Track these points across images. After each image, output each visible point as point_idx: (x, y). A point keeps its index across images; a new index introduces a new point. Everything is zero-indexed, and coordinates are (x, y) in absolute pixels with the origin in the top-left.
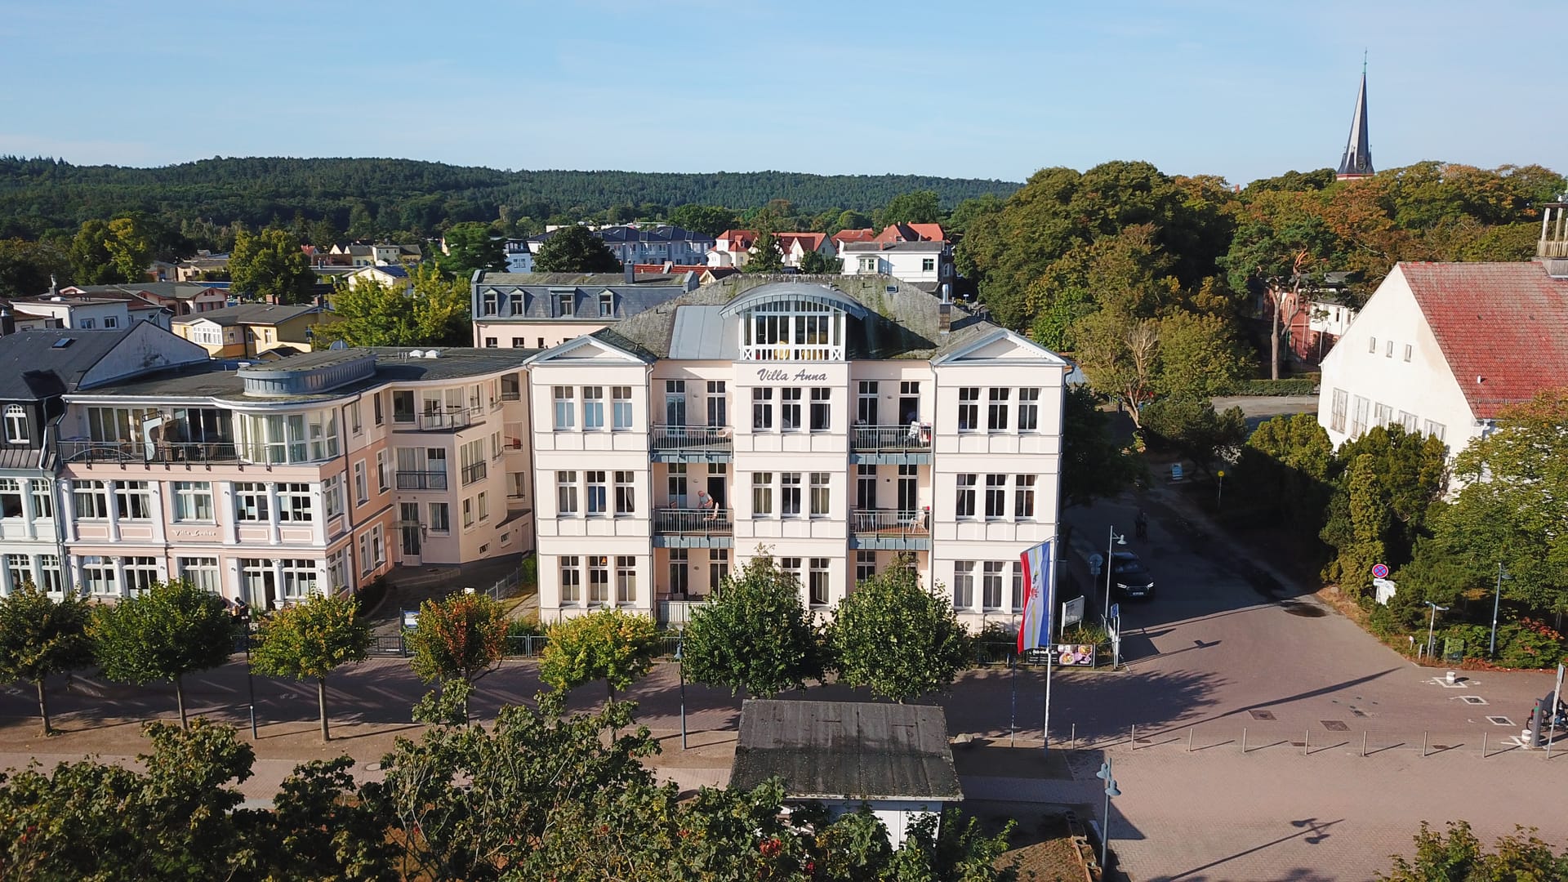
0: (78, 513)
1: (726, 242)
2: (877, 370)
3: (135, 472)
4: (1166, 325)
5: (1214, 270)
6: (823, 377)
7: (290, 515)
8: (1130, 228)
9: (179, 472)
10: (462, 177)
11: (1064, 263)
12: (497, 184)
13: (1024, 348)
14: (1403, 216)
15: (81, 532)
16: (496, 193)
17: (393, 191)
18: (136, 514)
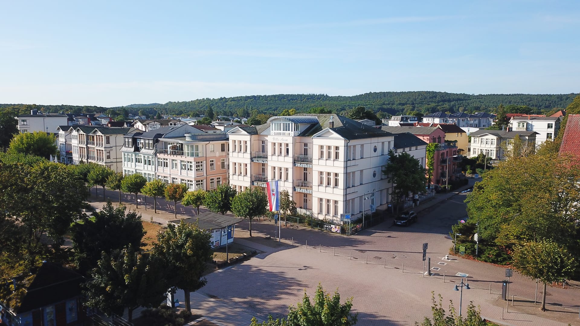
0: (158, 165)
2: (307, 140)
3: (166, 156)
6: (287, 140)
7: (190, 169)
9: (173, 157)
10: (452, 97)
12: (465, 100)
15: (158, 170)
16: (464, 103)
17: (424, 102)
18: (166, 167)
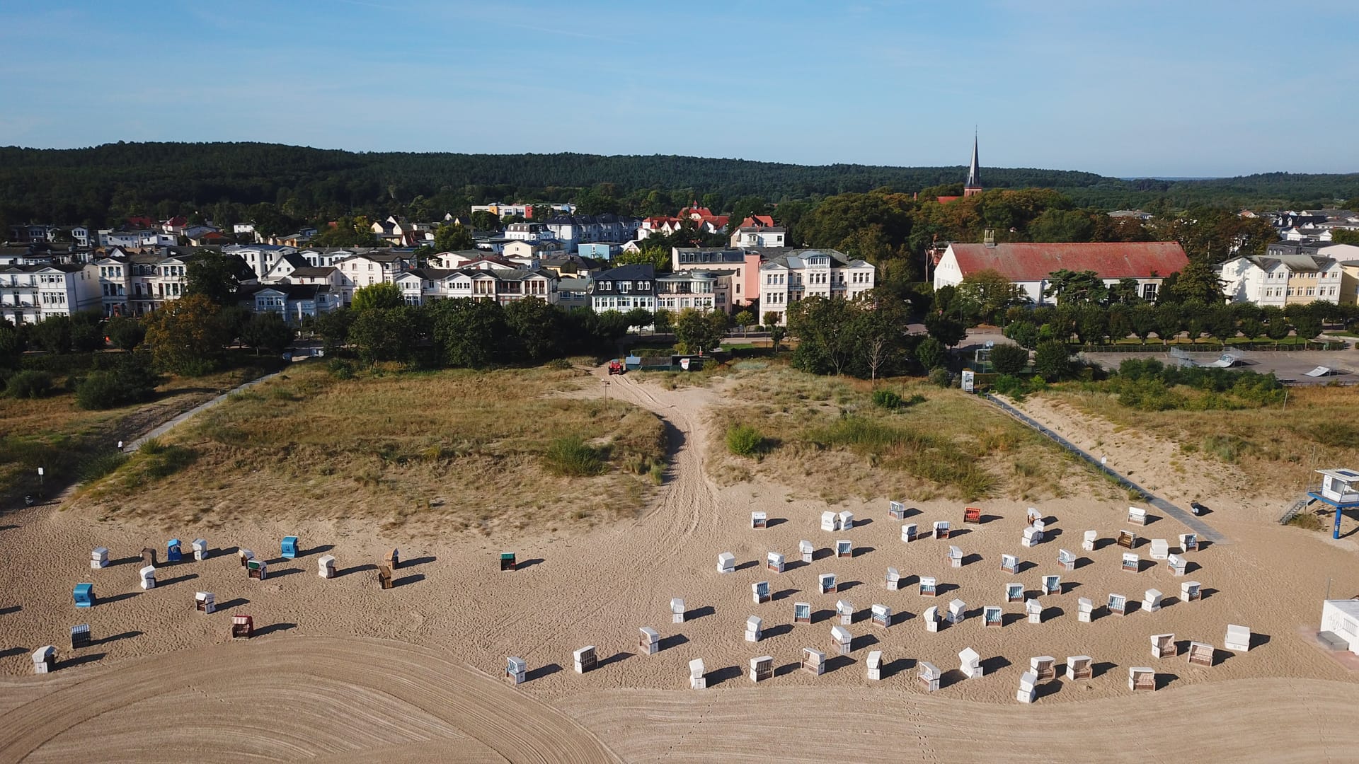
1: (649, 224)
2: (836, 270)
4: (890, 262)
5: (905, 242)
6: (825, 271)
8: (872, 225)
9: (683, 295)
11: (848, 239)
13: (867, 265)
14: (986, 215)
